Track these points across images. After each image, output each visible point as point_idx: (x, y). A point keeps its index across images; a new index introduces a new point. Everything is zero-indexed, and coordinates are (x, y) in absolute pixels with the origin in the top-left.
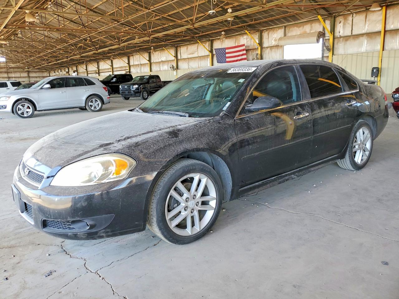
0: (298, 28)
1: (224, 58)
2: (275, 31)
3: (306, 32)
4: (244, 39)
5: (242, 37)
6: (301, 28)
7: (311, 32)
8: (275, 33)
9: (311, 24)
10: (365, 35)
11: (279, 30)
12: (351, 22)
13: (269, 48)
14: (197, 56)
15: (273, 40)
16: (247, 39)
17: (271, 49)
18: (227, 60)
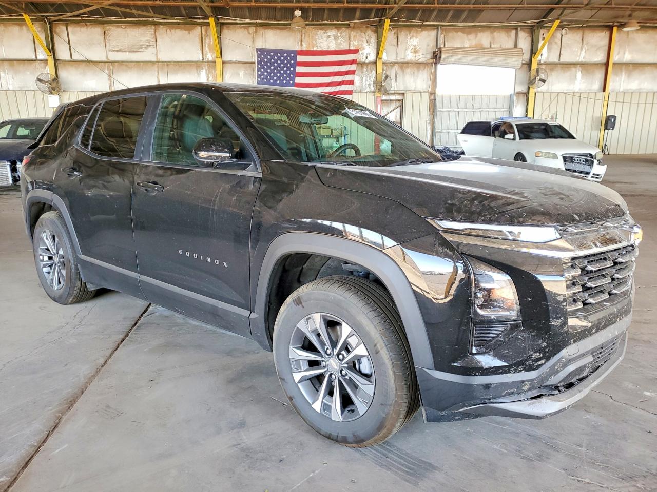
0: (465, 36)
1: (288, 75)
2: (413, 33)
3: (482, 45)
4: (329, 37)
5: (320, 31)
6: (472, 37)
7: (493, 46)
8: (413, 36)
9: (492, 33)
10: (579, 65)
11: (422, 31)
12: (560, 42)
13: (396, 66)
14: (154, 59)
15: (410, 49)
16: (336, 38)
17: (402, 68)
18: (298, 80)
